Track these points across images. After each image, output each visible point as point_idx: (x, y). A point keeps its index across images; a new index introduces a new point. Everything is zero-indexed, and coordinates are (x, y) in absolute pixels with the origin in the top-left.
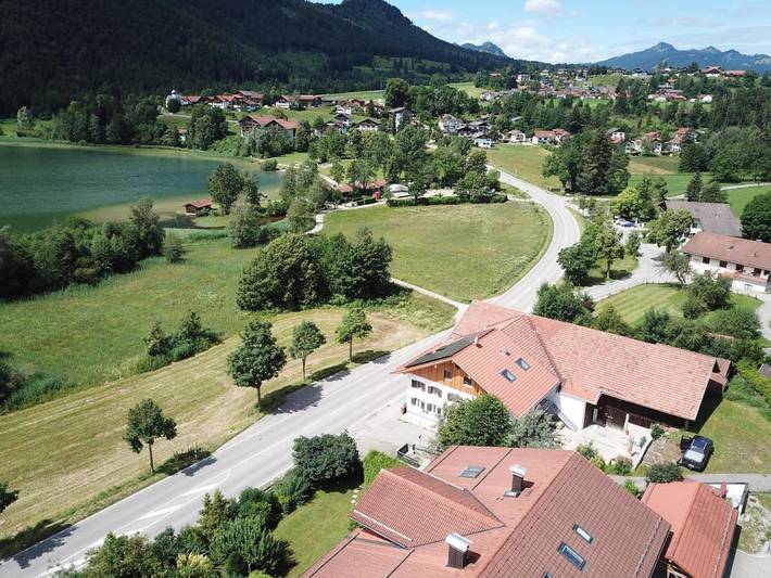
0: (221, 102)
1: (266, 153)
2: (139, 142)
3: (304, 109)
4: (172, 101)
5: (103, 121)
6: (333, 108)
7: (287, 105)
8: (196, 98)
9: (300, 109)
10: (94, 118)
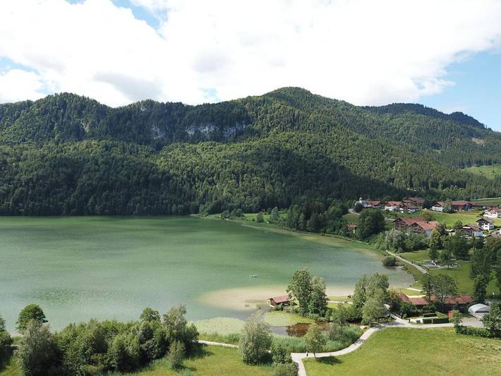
0: (390, 206)
1: (400, 249)
2: (325, 232)
3: (455, 212)
4: (359, 205)
5: (307, 217)
6: (481, 212)
7: (441, 209)
8: (377, 203)
9: (452, 212)
10: (302, 216)
